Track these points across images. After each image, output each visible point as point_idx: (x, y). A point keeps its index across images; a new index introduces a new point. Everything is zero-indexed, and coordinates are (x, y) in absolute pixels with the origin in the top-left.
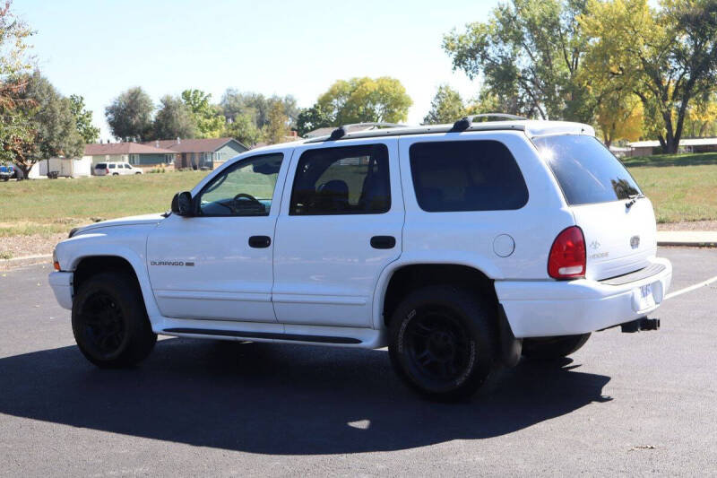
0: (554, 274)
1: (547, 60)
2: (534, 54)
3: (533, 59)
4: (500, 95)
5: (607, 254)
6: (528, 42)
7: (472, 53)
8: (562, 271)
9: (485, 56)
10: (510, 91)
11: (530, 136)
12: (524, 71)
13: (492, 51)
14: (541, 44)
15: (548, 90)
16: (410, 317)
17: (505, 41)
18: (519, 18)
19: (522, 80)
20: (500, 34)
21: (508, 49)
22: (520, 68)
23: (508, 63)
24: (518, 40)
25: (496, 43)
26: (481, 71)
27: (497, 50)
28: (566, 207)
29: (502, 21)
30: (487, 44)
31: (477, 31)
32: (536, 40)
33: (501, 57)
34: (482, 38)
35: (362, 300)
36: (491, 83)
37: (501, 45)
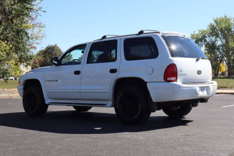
0: (166, 80)
1: (227, 42)
2: (223, 40)
3: (222, 42)
4: (211, 54)
5: (186, 75)
6: (220, 36)
7: (201, 40)
8: (168, 79)
9: (205, 41)
10: (214, 53)
11: (161, 35)
12: (219, 46)
13: (208, 39)
14: (225, 37)
15: (227, 53)
16: (121, 95)
17: (213, 36)
18: (217, 28)
19: (218, 49)
20: (211, 33)
21: (214, 38)
22: (218, 45)
23: (213, 43)
24: (217, 35)
25: (209, 36)
26: (204, 46)
27: (209, 39)
28: (170, 57)
29: (211, 29)
30: (206, 37)
31: (202, 32)
32: (223, 35)
33: (211, 41)
34: (204, 35)
35: (106, 91)
36: (207, 50)
37: (211, 37)
